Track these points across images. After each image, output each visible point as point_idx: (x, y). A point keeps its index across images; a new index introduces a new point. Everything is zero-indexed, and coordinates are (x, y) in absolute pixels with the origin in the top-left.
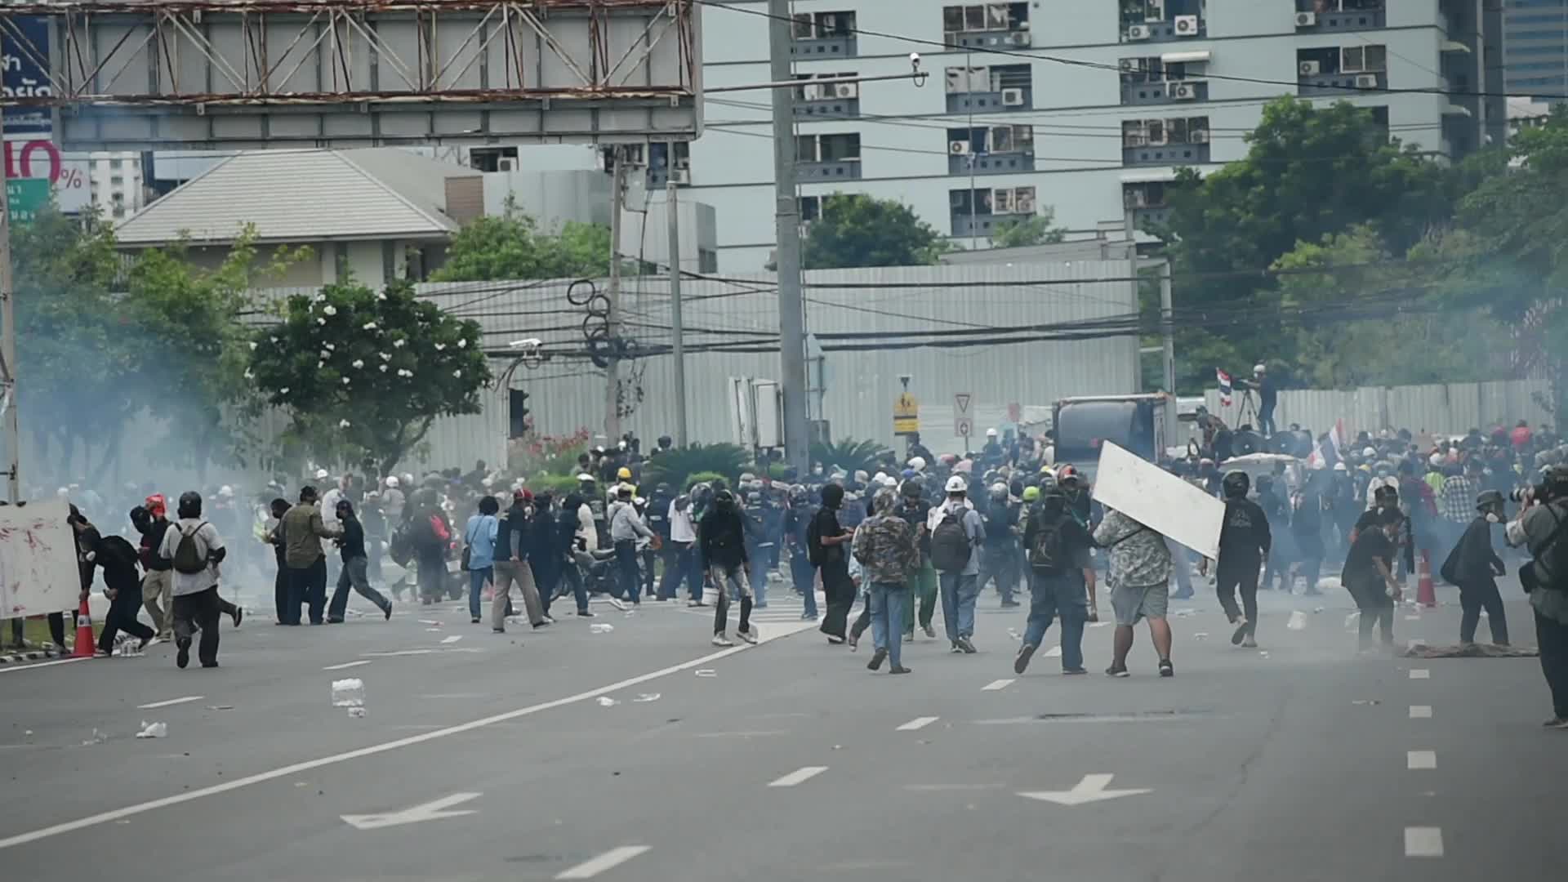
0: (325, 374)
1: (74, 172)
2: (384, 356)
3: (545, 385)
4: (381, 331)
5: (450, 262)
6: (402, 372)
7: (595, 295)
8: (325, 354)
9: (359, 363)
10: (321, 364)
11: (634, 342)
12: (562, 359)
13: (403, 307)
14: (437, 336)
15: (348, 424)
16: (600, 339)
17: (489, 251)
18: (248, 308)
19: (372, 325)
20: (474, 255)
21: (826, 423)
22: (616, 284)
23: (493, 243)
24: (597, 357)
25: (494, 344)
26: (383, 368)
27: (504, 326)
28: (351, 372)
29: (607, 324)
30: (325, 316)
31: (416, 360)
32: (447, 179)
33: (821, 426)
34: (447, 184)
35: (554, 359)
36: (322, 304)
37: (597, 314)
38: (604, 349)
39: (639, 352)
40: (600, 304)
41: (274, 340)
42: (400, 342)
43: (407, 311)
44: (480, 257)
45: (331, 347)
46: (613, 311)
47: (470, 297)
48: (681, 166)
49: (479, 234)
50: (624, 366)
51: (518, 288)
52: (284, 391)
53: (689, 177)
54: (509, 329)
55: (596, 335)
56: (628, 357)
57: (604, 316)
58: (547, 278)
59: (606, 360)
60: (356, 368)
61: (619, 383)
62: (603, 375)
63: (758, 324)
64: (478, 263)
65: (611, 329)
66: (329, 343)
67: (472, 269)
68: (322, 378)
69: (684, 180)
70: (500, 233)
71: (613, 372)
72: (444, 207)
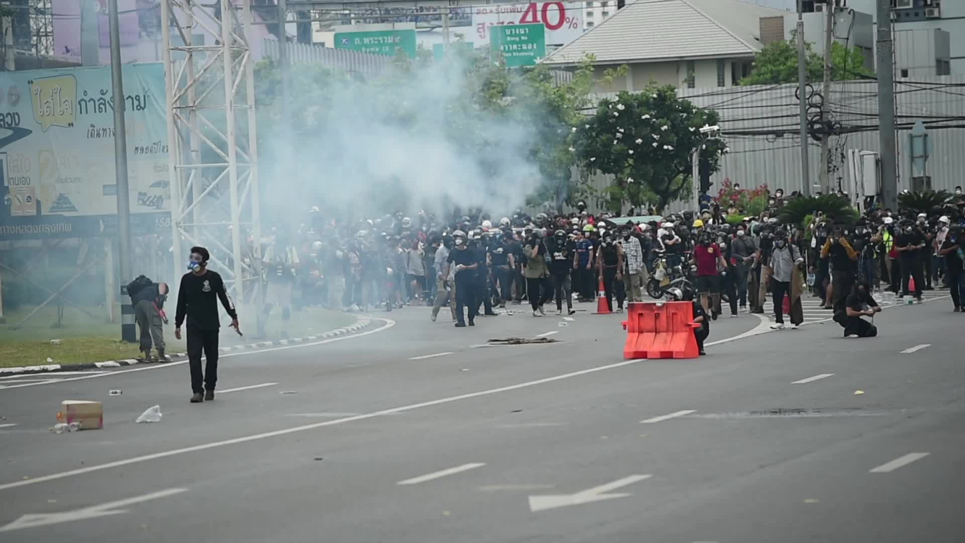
0: (618, 147)
1: (573, 19)
2: (655, 137)
3: (764, 154)
4: (654, 120)
5: (754, 72)
6: (665, 147)
7: (813, 94)
8: (619, 135)
9: (639, 141)
10: (615, 142)
11: (839, 124)
12: (790, 136)
13: (668, 103)
14: (690, 123)
15: (632, 181)
16: (816, 122)
17: (779, 65)
18: (590, 106)
19: (647, 116)
20: (770, 67)
21: (929, 178)
22: (827, 87)
23: (782, 59)
24: (814, 134)
25: (750, 126)
26: (655, 144)
27: (757, 114)
28: (635, 147)
29: (821, 112)
30: (618, 111)
31: (676, 138)
32: (761, 19)
33: (925, 180)
34: (760, 22)
35: (785, 135)
36: (616, 103)
37: (815, 106)
38: (819, 128)
39: (843, 130)
40: (816, 99)
41: (587, 126)
42: (665, 127)
43: (671, 105)
44: (773, 68)
45: (622, 130)
46: (825, 103)
47: (735, 96)
48: (935, 5)
49: (773, 55)
50: (832, 140)
51: (761, 90)
52: (592, 159)
53: (939, 12)
54: (760, 116)
55: (814, 119)
56: (835, 134)
57: (820, 107)
58: (780, 84)
59: (821, 136)
60: (638, 144)
61: (830, 151)
62: (818, 146)
63: (926, 111)
64: (772, 72)
65: (825, 115)
66: (621, 128)
67: (769, 76)
68: (616, 151)
69: (936, 14)
70: (787, 54)
71: (825, 144)
72: (759, 37)
